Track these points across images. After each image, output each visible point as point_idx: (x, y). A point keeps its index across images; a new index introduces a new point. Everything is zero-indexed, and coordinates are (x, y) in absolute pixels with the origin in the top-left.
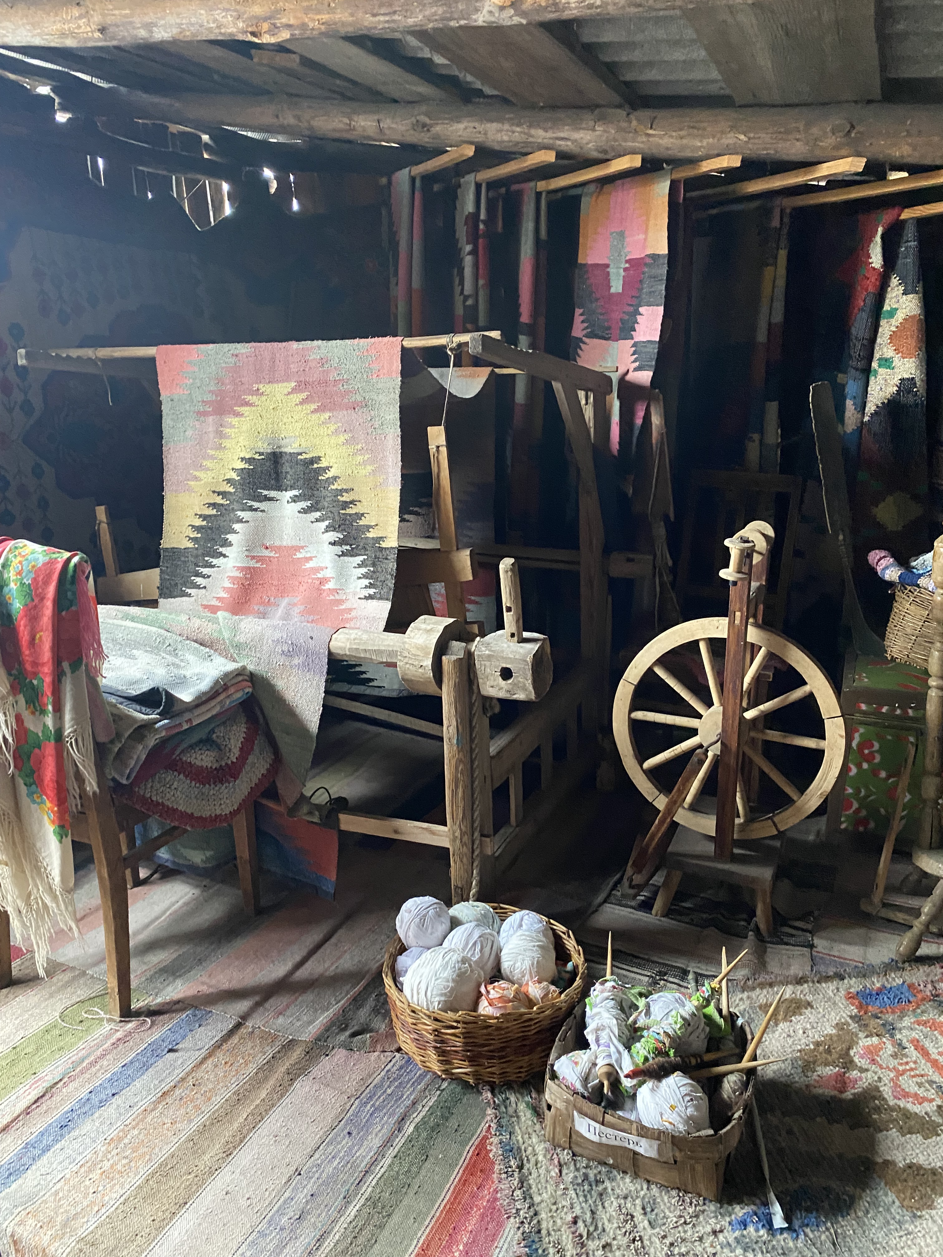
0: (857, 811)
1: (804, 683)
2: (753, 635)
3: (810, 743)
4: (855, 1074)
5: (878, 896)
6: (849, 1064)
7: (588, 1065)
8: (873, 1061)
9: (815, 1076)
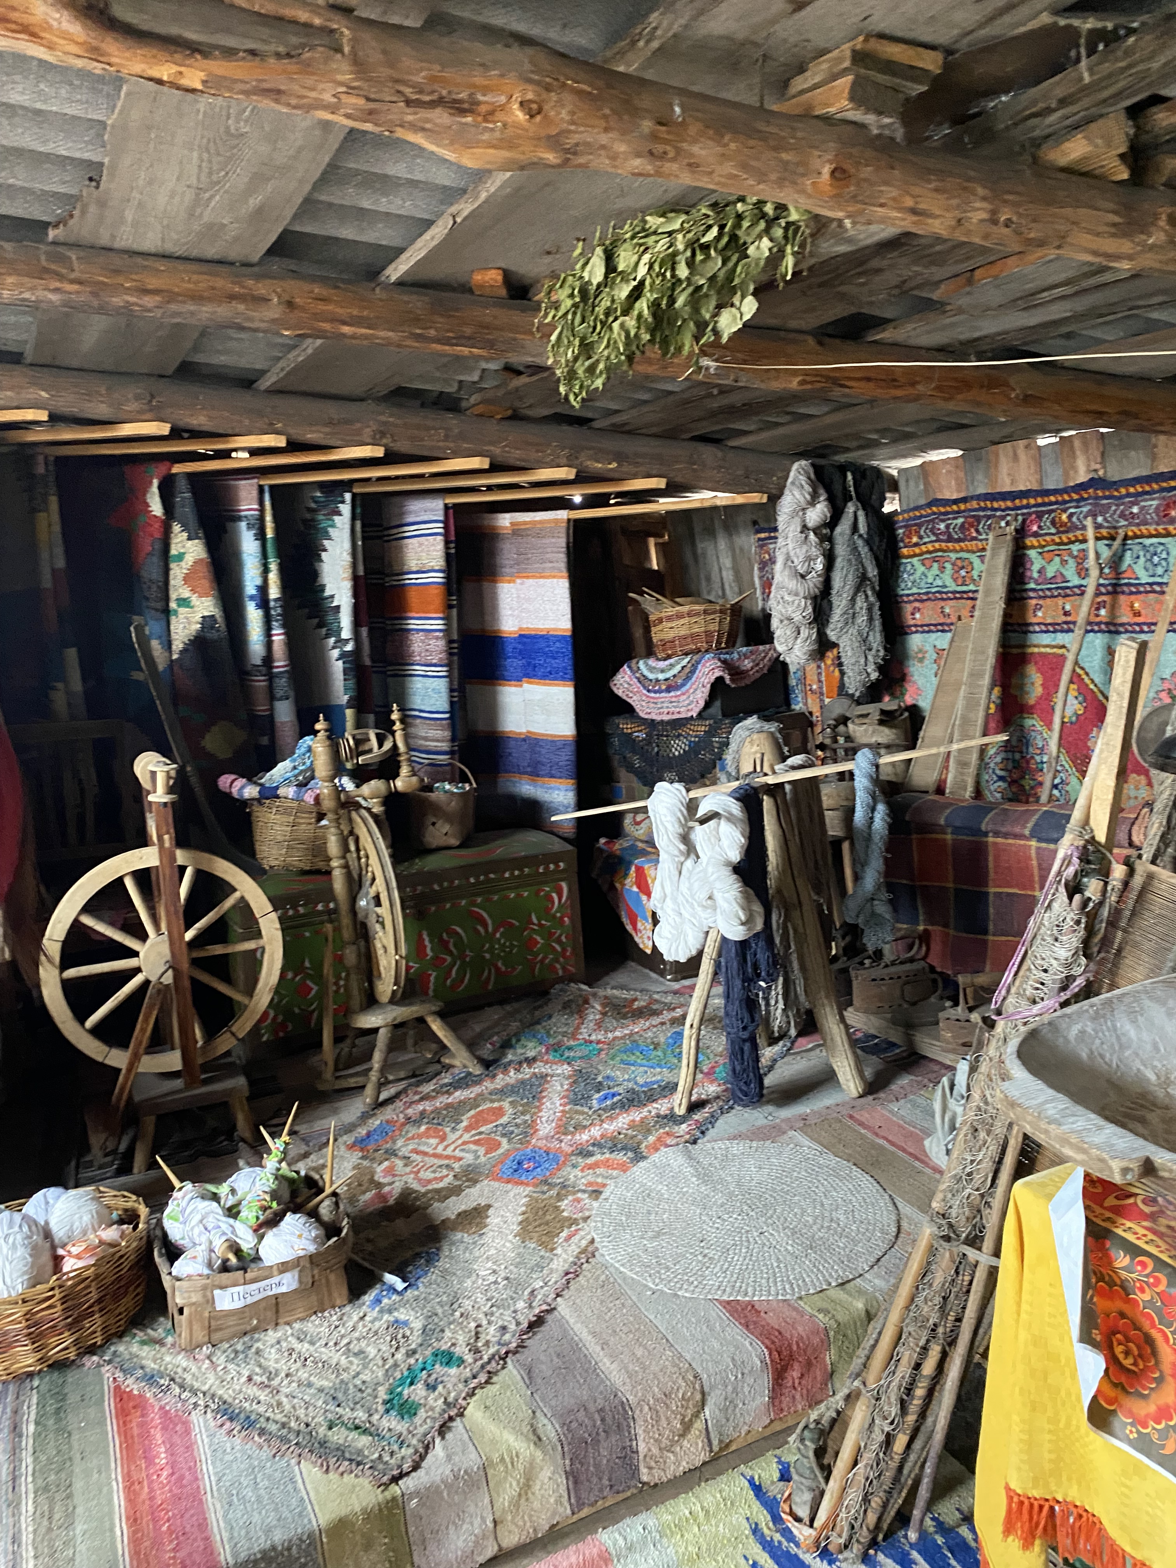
0: (275, 1018)
1: (234, 890)
2: (181, 857)
3: (250, 945)
4: (387, 1189)
5: (328, 1074)
6: (379, 1185)
7: (206, 1254)
8: (394, 1176)
9: (361, 1203)
